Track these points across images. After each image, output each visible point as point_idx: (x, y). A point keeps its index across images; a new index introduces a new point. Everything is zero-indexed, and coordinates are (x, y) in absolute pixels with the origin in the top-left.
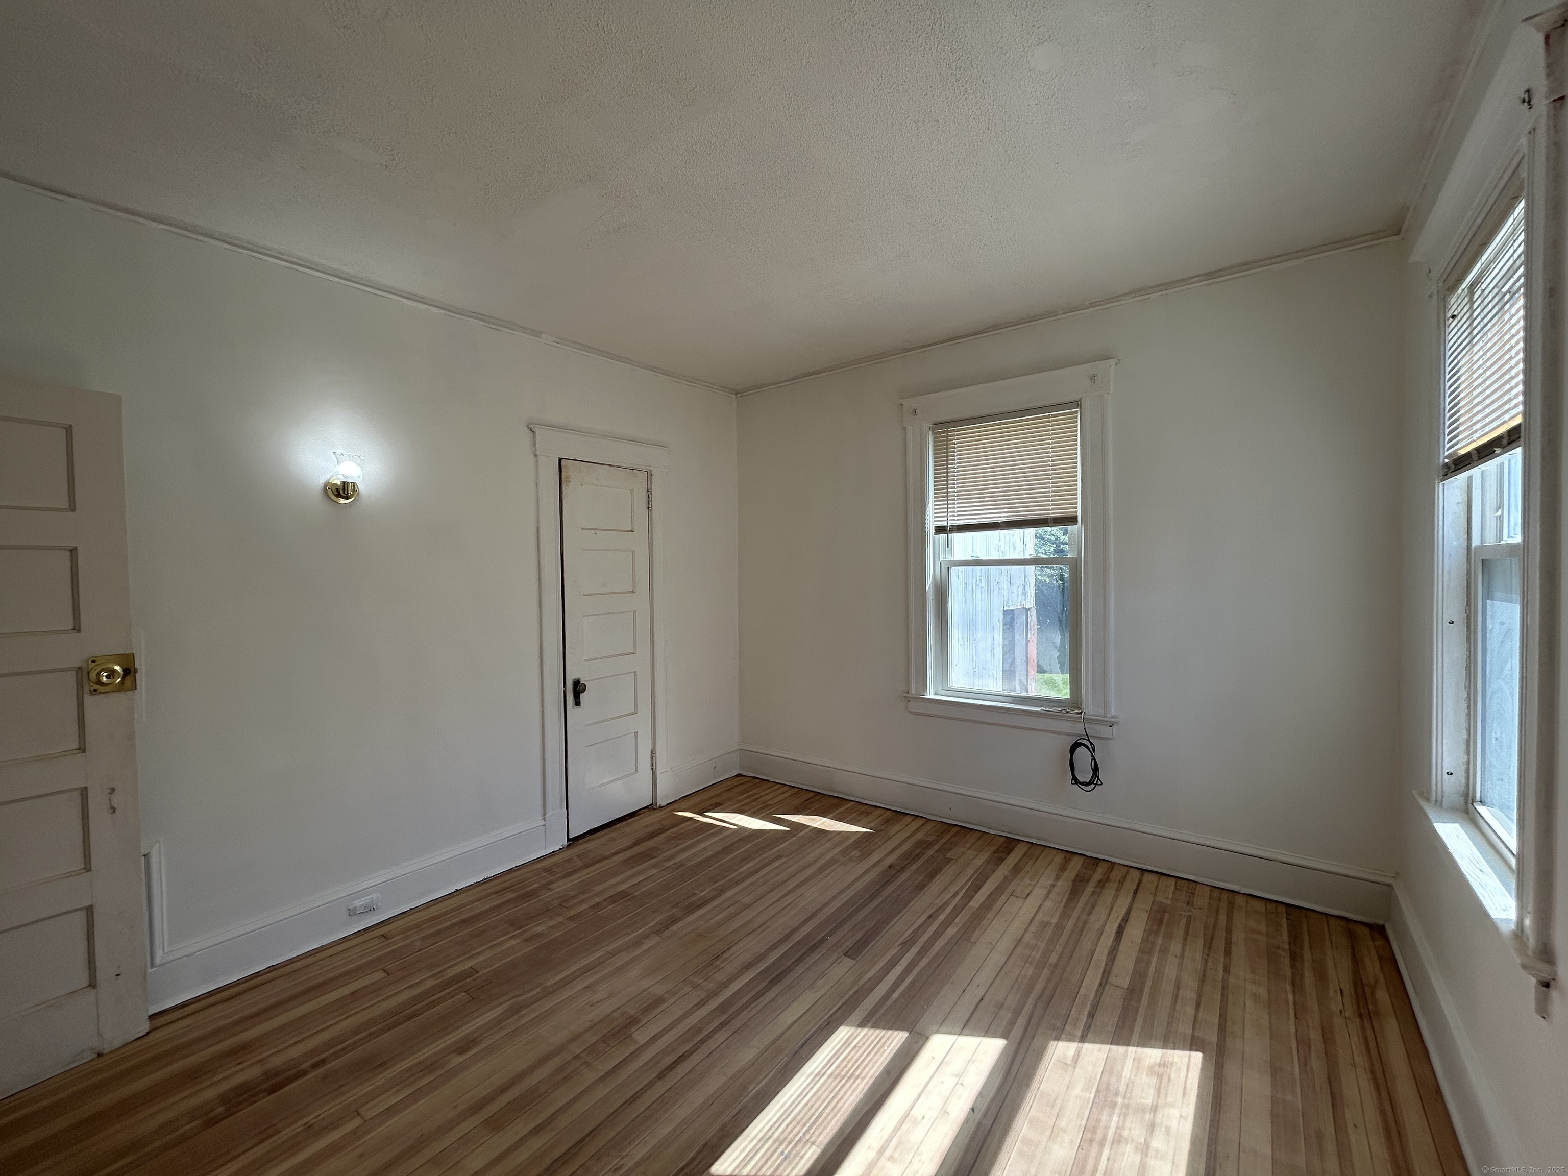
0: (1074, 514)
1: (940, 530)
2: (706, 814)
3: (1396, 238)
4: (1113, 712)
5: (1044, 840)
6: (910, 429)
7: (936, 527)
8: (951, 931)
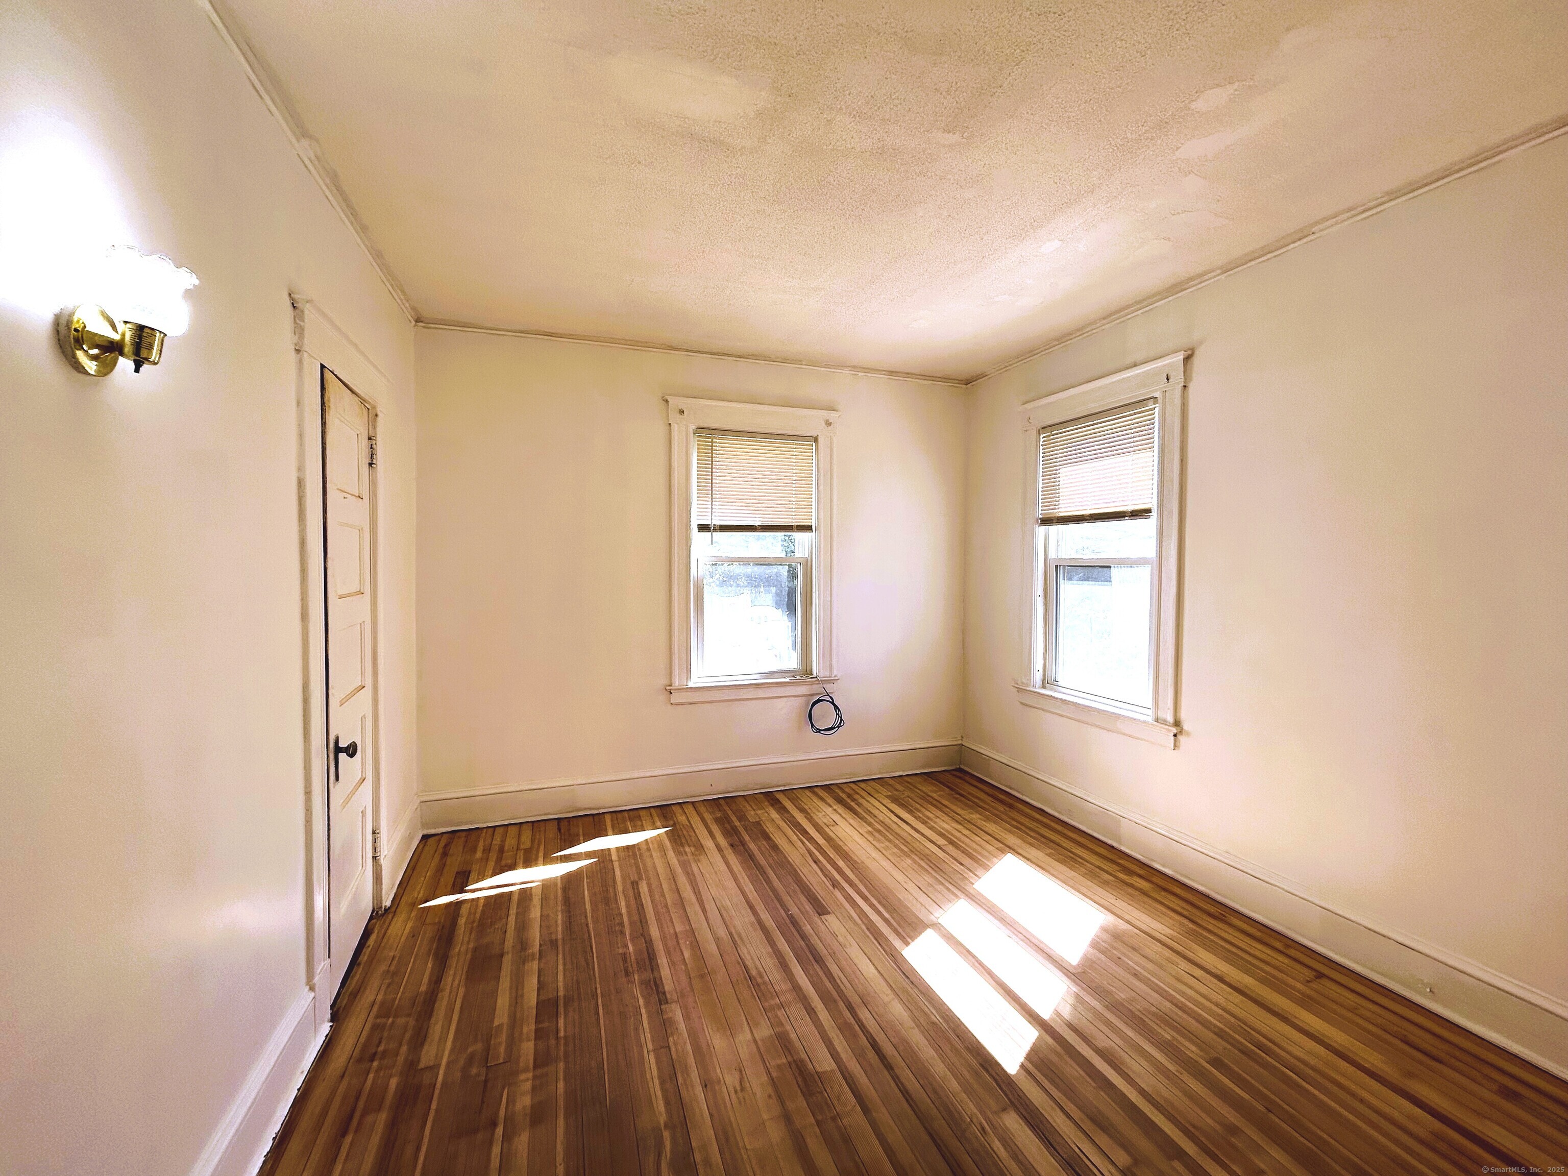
0: (810, 524)
1: (703, 528)
2: (467, 888)
3: (964, 386)
4: (835, 672)
5: (789, 784)
6: (675, 427)
7: (698, 525)
8: (841, 863)
